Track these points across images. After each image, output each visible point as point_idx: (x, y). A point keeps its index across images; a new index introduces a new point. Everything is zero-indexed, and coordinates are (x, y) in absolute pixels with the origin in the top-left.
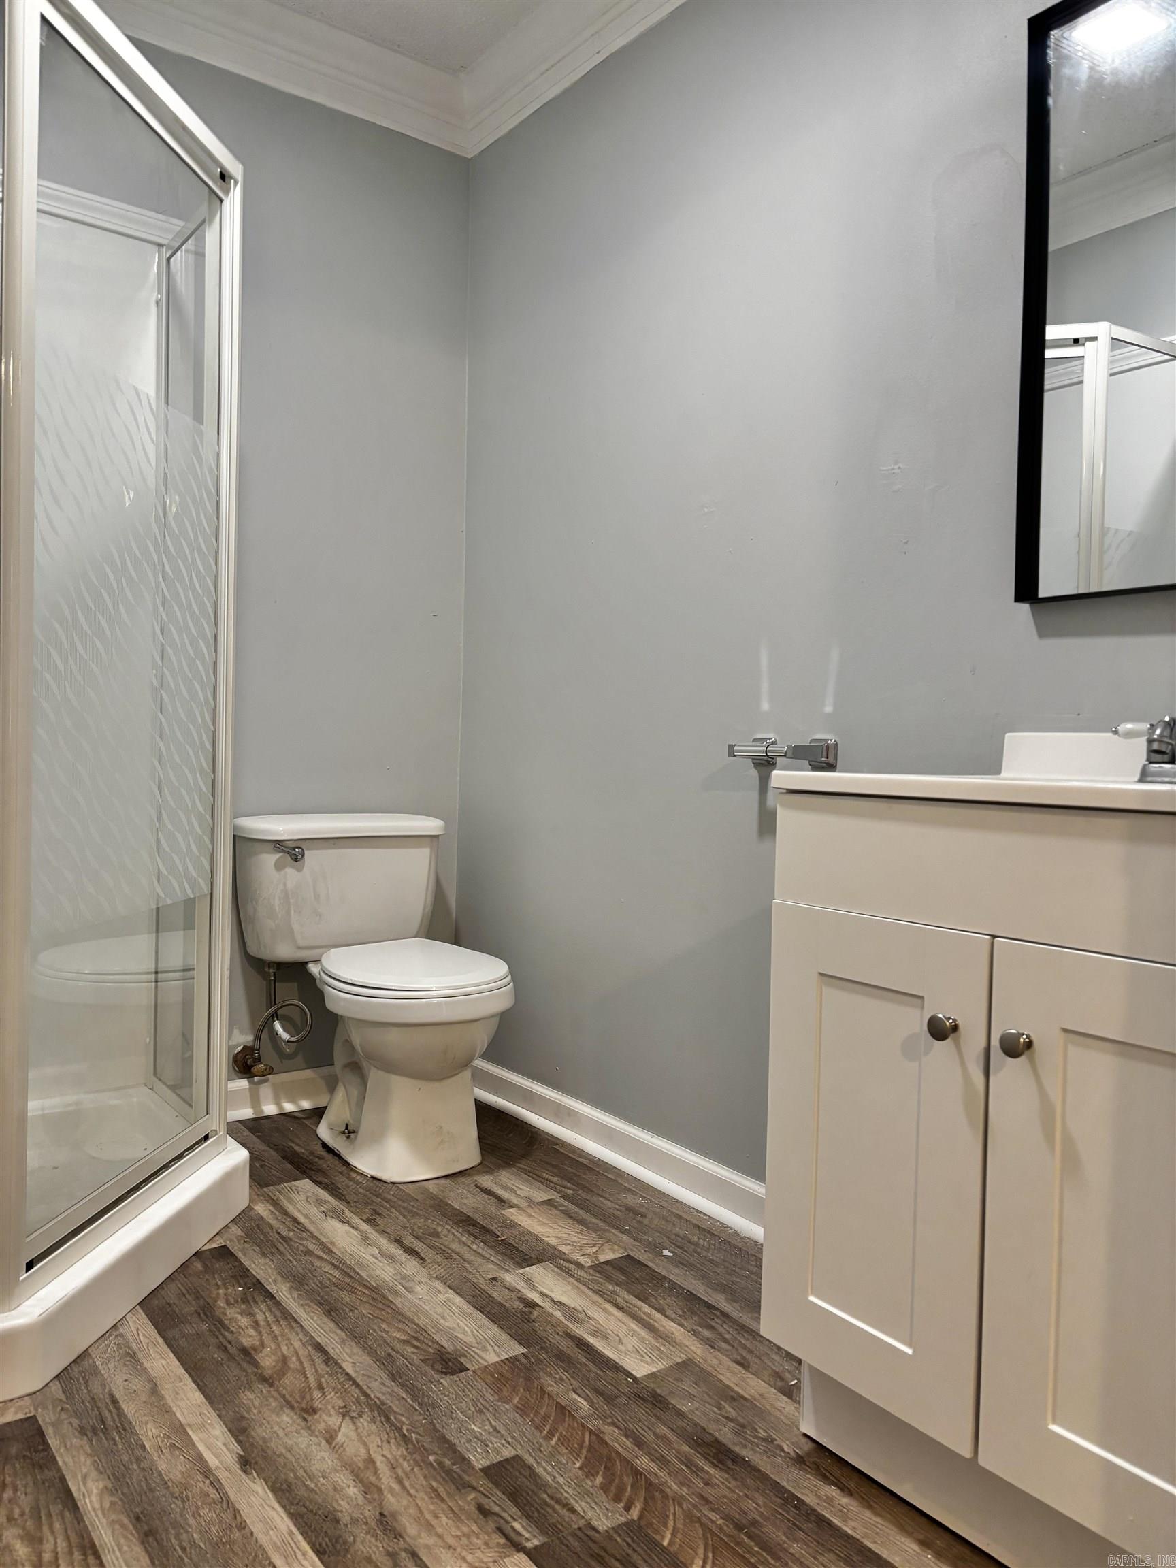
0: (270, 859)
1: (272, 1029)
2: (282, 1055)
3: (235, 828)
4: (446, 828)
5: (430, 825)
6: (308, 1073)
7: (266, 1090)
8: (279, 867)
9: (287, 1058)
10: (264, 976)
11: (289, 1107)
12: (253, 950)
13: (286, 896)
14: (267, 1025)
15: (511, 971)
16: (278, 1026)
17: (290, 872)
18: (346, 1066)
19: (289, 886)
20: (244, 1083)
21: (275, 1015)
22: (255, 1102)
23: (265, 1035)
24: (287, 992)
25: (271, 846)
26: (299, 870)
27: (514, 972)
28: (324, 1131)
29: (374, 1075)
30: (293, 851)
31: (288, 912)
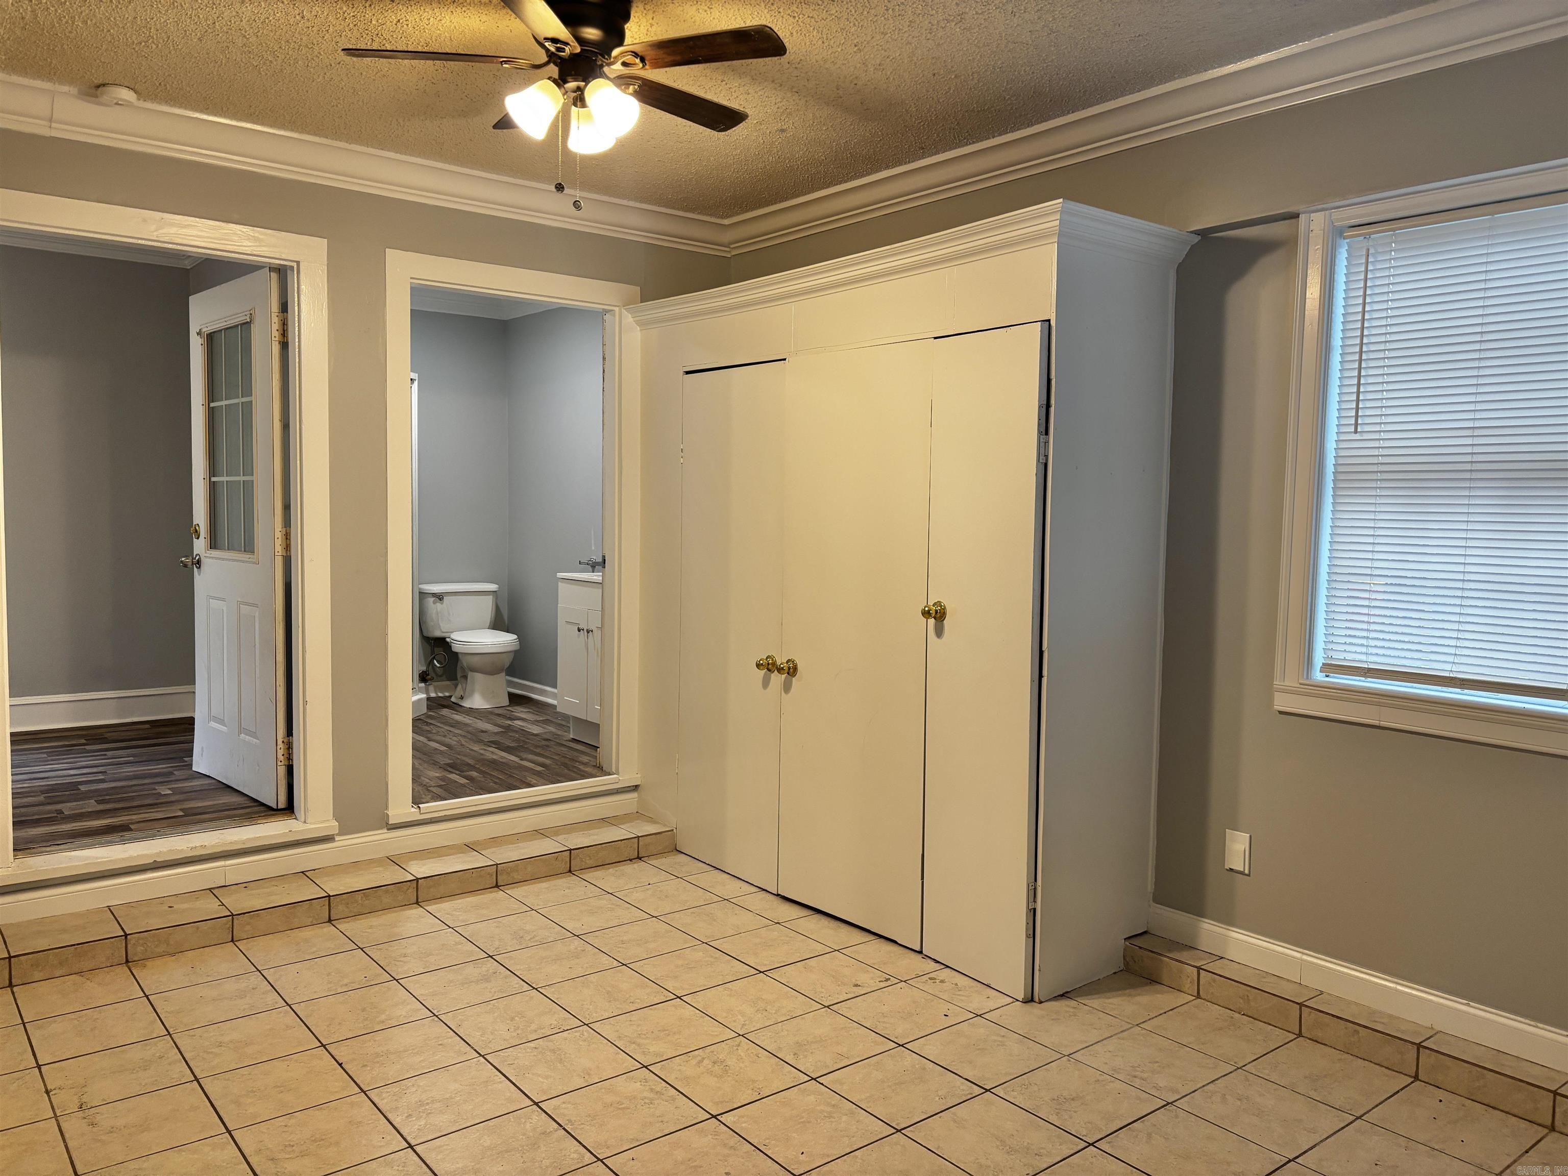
0: (431, 600)
1: (433, 662)
2: (437, 675)
3: (420, 589)
4: (499, 588)
5: (493, 587)
6: (448, 683)
7: (431, 688)
8: (434, 603)
9: (439, 677)
10: (429, 644)
11: (440, 695)
12: (425, 634)
13: (437, 613)
14: (431, 662)
15: (518, 638)
16: (435, 662)
17: (438, 605)
18: (461, 677)
19: (439, 609)
20: (423, 685)
21: (434, 658)
22: (427, 692)
23: (430, 667)
24: (438, 650)
25: (431, 595)
26: (442, 604)
27: (520, 638)
28: (453, 699)
29: (470, 674)
30: (439, 597)
31: (438, 619)
